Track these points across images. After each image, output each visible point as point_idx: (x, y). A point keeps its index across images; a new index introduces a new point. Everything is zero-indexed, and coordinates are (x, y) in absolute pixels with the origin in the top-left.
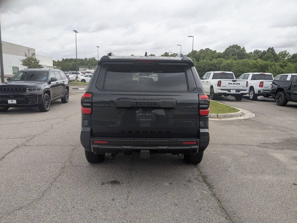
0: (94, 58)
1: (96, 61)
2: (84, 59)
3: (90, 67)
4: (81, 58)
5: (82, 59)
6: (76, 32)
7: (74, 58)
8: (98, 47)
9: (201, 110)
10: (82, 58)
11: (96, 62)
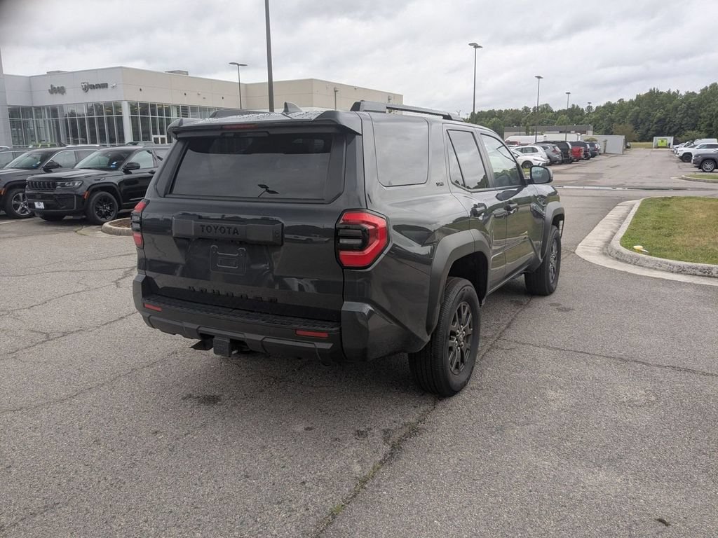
0: (547, 105)
1: (552, 111)
2: (520, 109)
3: (530, 128)
4: (514, 109)
5: (517, 111)
6: (476, 46)
7: (497, 110)
8: (539, 77)
9: (342, 253)
10: (516, 108)
11: (551, 114)
